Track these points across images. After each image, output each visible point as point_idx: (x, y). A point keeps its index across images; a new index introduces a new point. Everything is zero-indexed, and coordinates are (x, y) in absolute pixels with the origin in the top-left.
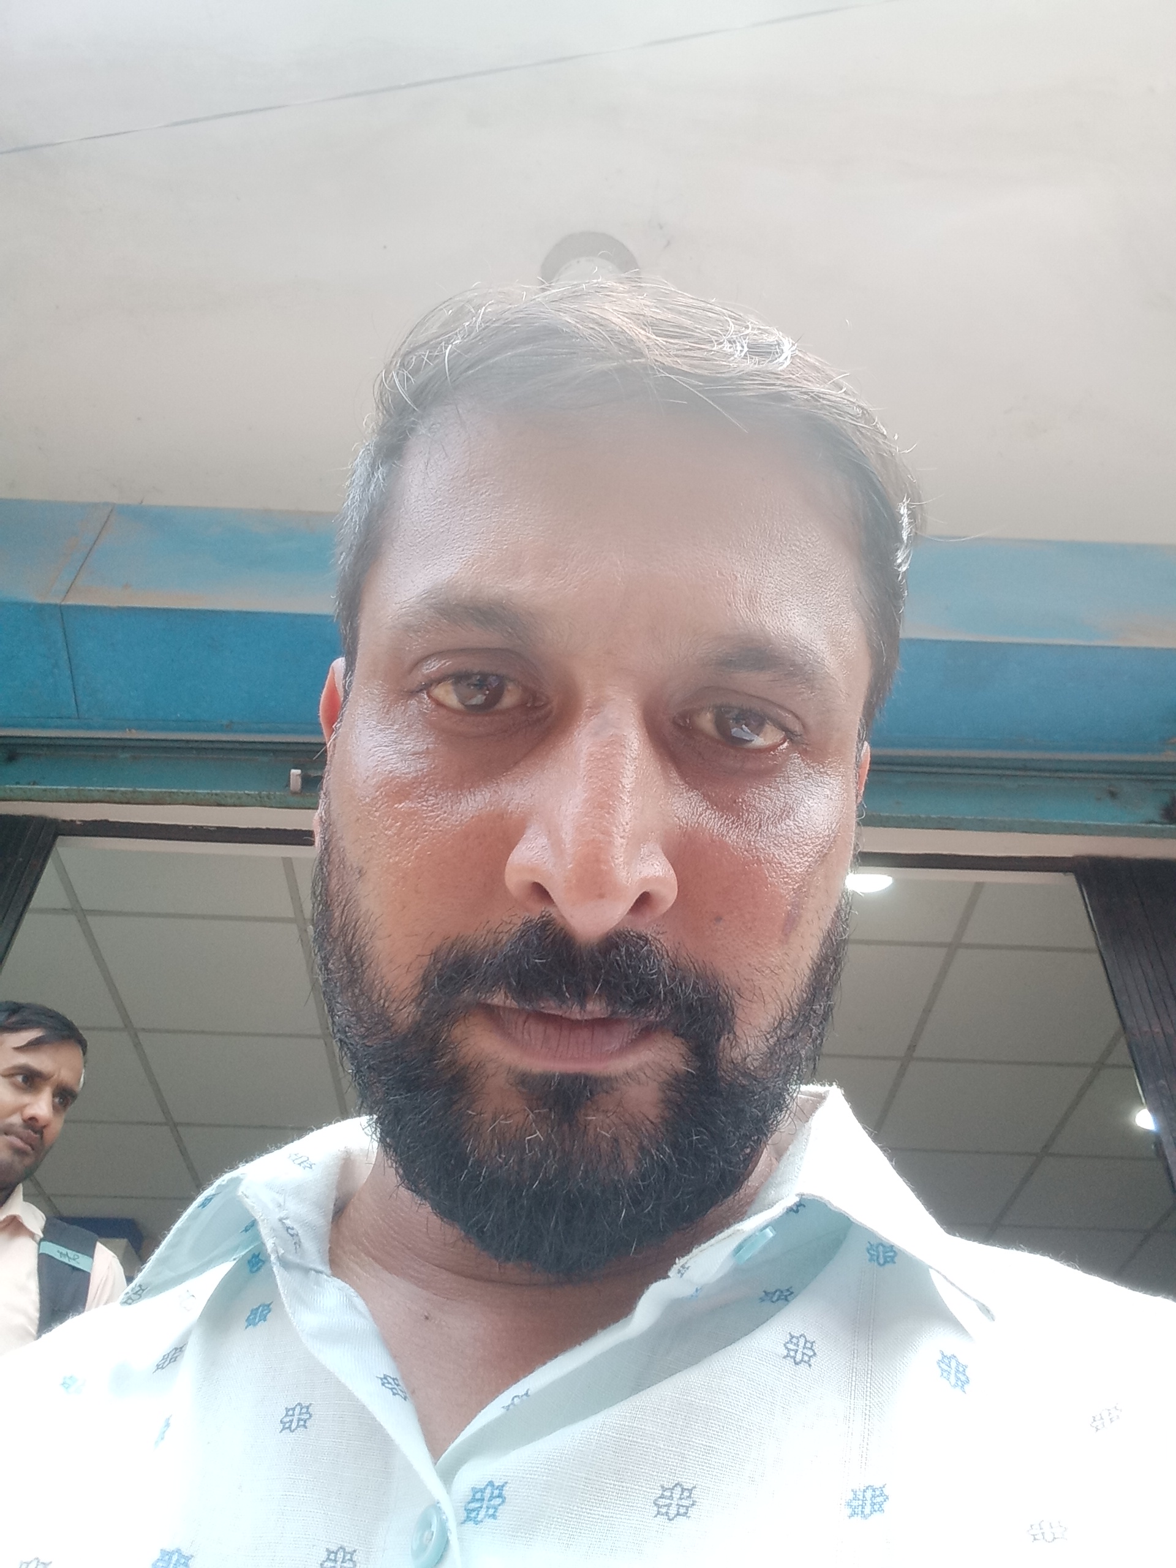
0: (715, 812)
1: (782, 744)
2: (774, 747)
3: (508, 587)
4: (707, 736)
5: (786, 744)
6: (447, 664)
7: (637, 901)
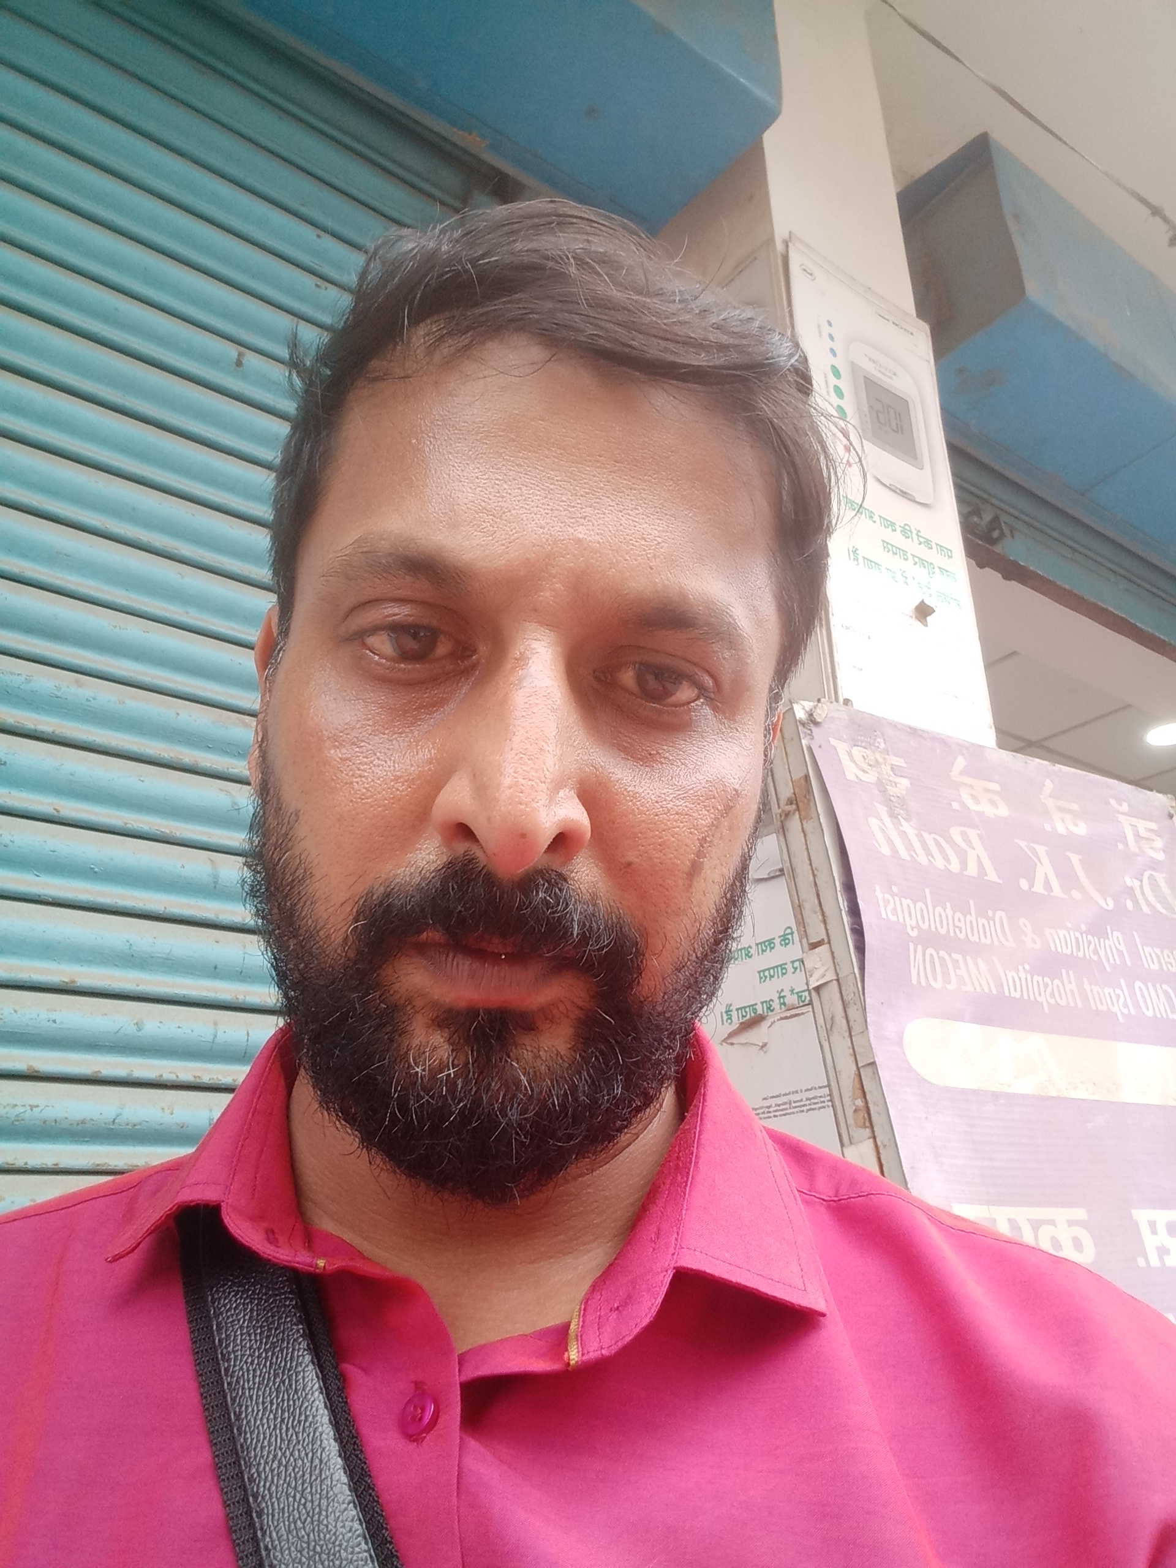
7: (554, 839)
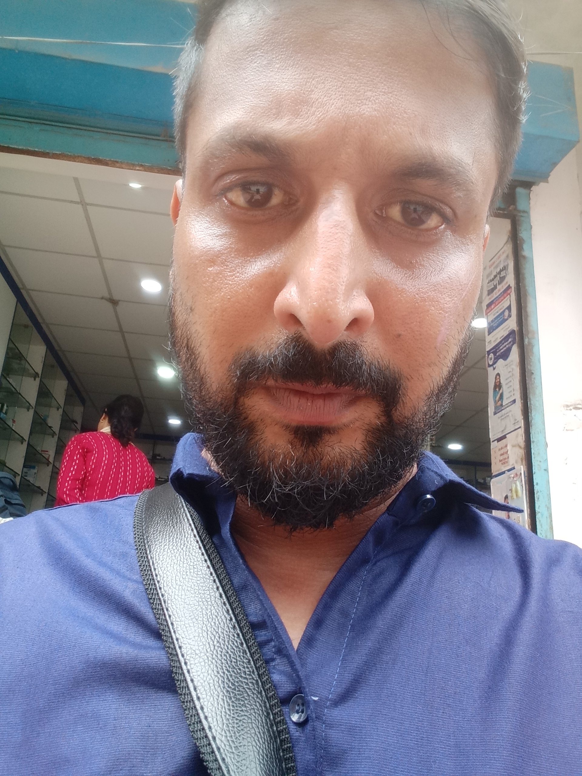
0: (399, 270)
1: (441, 226)
2: (437, 227)
3: (272, 127)
4: (395, 221)
5: (443, 226)
6: (237, 177)
